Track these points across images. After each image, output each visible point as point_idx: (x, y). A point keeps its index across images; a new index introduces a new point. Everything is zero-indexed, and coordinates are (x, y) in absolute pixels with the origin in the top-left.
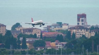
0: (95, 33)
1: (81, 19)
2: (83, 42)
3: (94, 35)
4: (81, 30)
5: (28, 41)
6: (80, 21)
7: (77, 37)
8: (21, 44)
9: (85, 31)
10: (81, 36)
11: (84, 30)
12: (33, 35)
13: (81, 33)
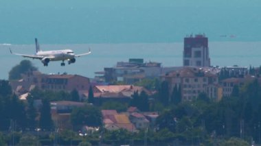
0: (232, 88)
1: (194, 50)
2: (201, 113)
3: (230, 93)
4: (196, 80)
5: (55, 108)
6: (190, 56)
7: (185, 98)
8: (37, 118)
9: (206, 83)
10: (195, 97)
11: (204, 80)
12: (69, 92)
13: (196, 89)
